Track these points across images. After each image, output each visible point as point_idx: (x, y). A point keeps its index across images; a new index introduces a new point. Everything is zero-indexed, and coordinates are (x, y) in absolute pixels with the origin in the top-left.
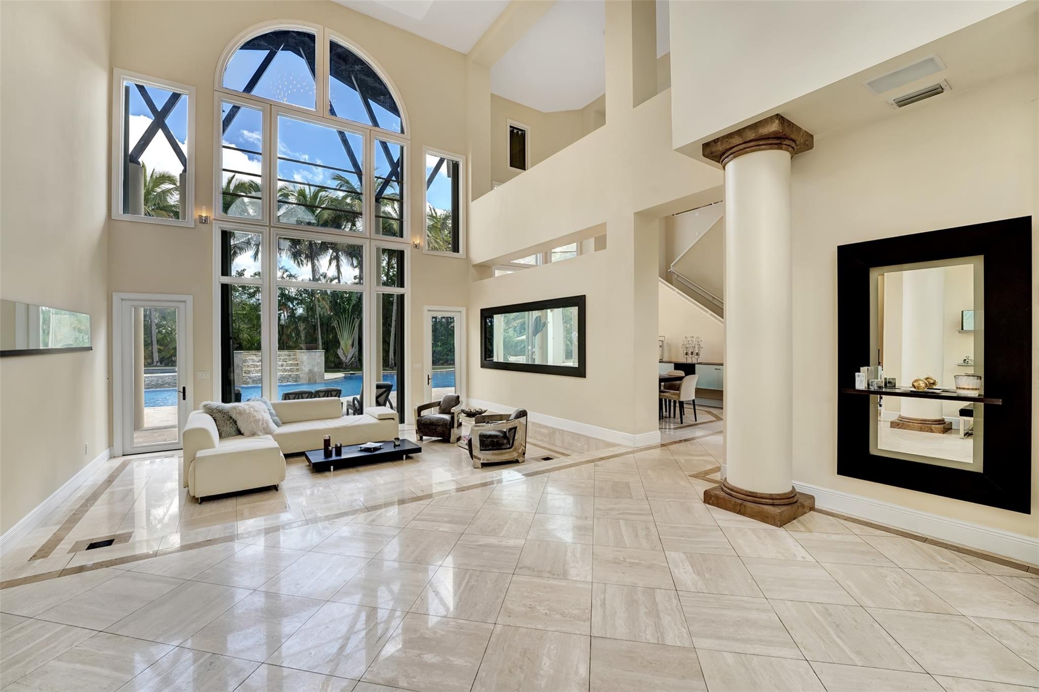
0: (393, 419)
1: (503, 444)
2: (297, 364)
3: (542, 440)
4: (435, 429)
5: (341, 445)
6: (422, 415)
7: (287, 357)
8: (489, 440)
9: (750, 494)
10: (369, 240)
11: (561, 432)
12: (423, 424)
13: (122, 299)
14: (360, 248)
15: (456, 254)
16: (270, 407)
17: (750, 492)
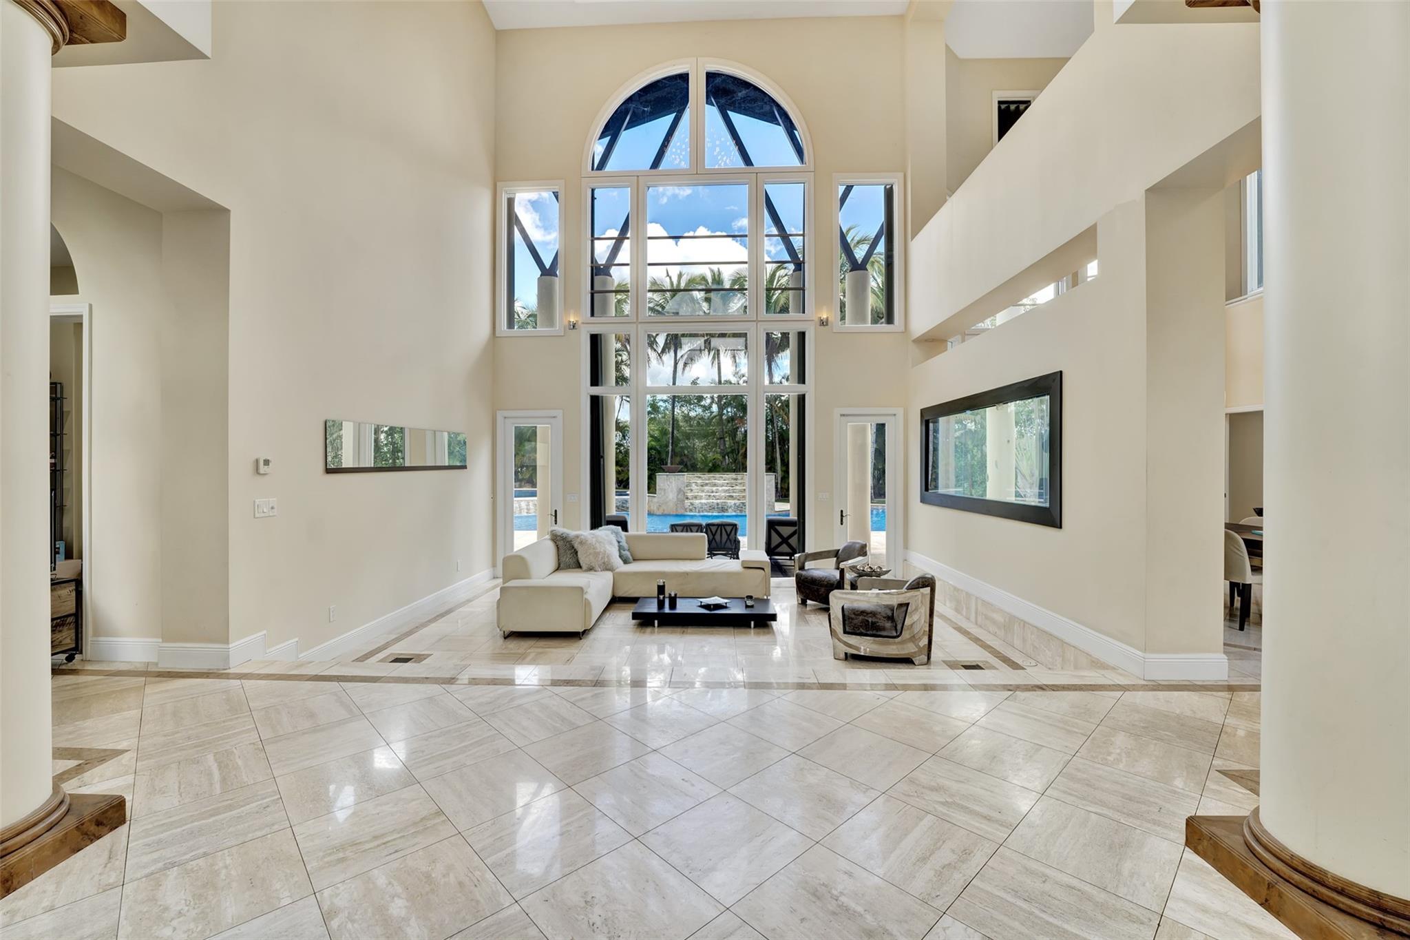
0: (763, 569)
1: (884, 629)
2: (744, 490)
3: (995, 634)
4: (818, 590)
5: (676, 595)
6: (806, 568)
7: (733, 481)
8: (861, 617)
9: (1301, 868)
10: (755, 323)
11: (1022, 623)
12: (803, 580)
13: (505, 418)
14: (746, 334)
15: (890, 326)
16: (622, 538)
17: (1304, 863)
